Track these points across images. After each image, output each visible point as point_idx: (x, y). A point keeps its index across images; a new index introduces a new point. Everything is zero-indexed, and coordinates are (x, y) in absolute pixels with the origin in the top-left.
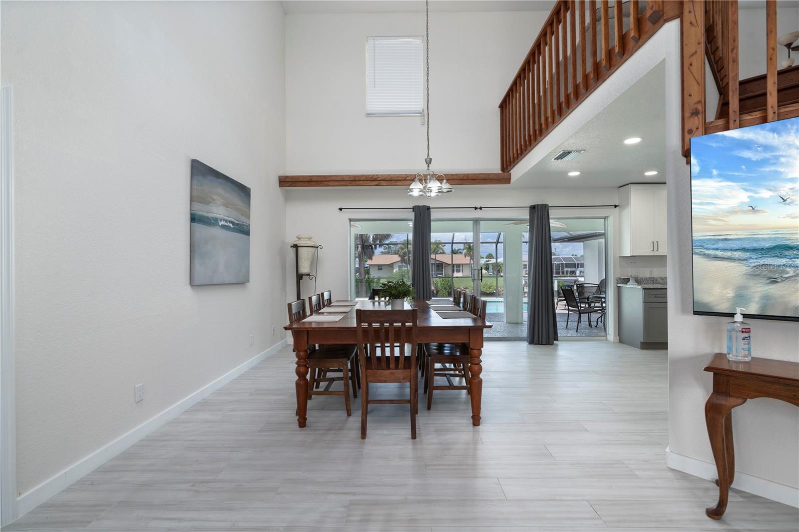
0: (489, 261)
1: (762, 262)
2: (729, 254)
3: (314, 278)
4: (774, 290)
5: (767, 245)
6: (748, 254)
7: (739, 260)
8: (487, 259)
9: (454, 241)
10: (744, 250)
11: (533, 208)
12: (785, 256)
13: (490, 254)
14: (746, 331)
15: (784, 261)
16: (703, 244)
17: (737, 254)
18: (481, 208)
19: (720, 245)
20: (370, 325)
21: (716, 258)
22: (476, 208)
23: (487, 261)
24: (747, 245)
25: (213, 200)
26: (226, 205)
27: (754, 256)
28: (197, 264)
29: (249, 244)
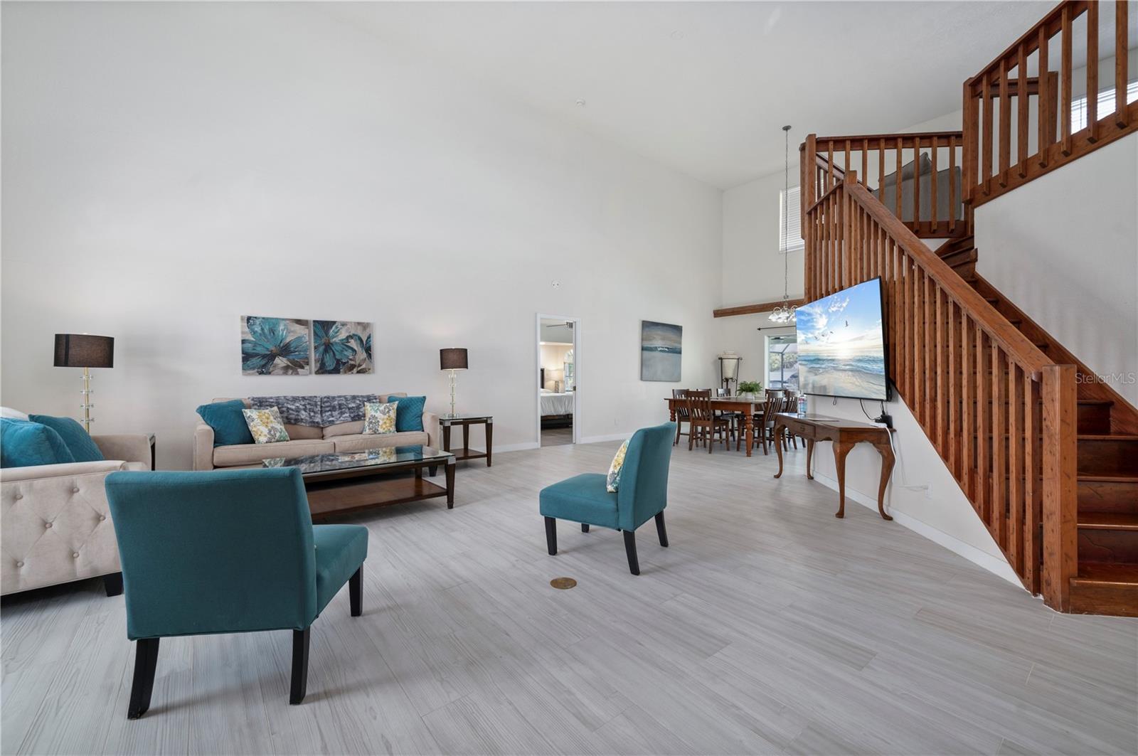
1: (812, 366)
3: (736, 381)
12: (818, 364)
15: (818, 366)
20: (704, 399)
25: (654, 338)
26: (663, 339)
28: (644, 371)
29: (681, 358)
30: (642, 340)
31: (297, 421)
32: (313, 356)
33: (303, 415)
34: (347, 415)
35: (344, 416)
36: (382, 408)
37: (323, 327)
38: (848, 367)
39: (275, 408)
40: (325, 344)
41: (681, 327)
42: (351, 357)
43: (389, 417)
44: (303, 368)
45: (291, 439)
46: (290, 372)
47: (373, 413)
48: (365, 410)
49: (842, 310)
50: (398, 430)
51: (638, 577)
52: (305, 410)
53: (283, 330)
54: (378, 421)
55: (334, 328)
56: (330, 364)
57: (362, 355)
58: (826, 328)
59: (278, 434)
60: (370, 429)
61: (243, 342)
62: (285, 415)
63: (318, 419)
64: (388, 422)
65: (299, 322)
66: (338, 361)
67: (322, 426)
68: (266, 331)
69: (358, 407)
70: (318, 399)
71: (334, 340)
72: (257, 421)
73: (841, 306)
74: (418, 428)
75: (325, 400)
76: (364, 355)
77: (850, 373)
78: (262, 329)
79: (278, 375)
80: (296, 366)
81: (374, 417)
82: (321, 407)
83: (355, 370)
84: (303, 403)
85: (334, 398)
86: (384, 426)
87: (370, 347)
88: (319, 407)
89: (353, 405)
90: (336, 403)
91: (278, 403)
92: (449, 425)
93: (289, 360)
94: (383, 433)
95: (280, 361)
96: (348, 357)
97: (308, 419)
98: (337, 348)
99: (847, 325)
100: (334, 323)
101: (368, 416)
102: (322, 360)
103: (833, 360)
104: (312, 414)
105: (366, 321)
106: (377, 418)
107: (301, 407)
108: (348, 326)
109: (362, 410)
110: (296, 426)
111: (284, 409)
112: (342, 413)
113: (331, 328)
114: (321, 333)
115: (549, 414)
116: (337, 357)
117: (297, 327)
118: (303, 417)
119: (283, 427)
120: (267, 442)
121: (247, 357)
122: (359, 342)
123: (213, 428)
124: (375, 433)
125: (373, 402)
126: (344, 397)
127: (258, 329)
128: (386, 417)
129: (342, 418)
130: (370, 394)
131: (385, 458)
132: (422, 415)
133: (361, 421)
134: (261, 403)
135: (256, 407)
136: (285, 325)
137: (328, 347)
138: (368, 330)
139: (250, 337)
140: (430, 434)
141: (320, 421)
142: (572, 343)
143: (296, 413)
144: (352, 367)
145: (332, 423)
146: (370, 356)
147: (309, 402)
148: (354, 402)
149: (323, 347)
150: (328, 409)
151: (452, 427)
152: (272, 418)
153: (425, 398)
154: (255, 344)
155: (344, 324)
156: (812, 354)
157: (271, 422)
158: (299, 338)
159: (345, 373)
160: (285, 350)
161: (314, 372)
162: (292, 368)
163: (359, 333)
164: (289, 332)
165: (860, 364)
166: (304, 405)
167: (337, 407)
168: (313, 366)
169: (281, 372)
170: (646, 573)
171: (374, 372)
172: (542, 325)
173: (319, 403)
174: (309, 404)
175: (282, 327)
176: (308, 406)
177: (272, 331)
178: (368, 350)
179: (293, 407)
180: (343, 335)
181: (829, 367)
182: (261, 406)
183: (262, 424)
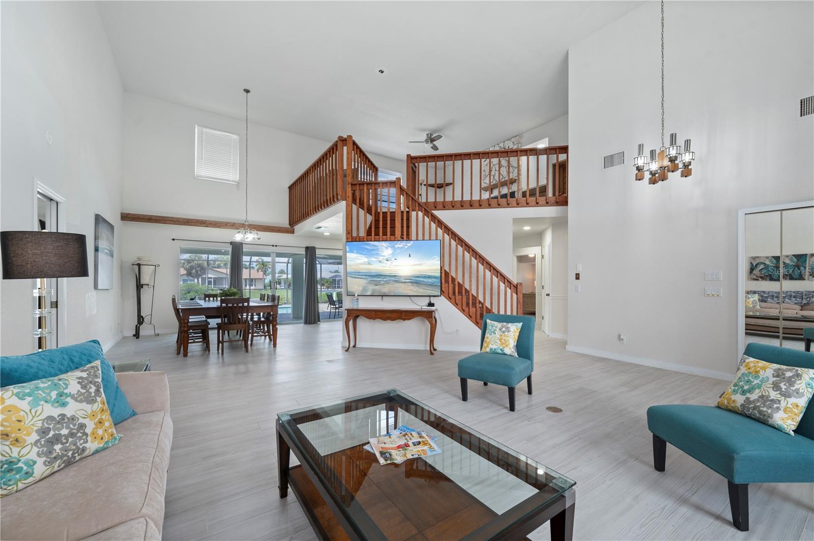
0: (281, 276)
2: (360, 277)
3: (152, 288)
4: (377, 287)
5: (374, 274)
6: (367, 277)
7: (364, 278)
8: (280, 275)
9: (252, 260)
10: (366, 276)
11: (307, 248)
13: (282, 270)
14: (358, 299)
15: (380, 279)
16: (350, 273)
17: (363, 277)
18: (276, 246)
19: (357, 274)
21: (355, 278)
22: (273, 246)
23: (279, 277)
24: (367, 274)
25: (103, 237)
26: (107, 239)
27: (369, 277)
29: (113, 262)
30: (95, 238)
38: (408, 281)
41: (114, 227)
49: (406, 247)
58: (391, 256)
73: (406, 245)
77: (410, 284)
99: (410, 256)
103: (396, 276)
156: (374, 271)
165: (418, 279)
181: (390, 280)
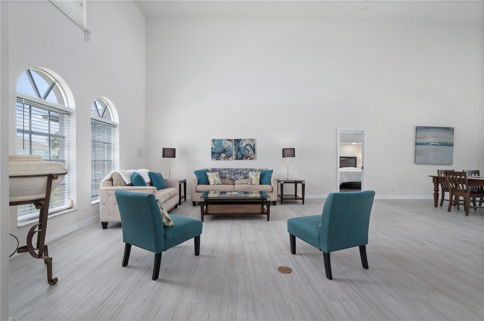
25: (427, 137)
26: (435, 137)
28: (417, 158)
29: (453, 149)
30: (416, 138)
31: (225, 178)
32: (234, 153)
33: (227, 175)
34: (243, 176)
35: (241, 176)
36: (254, 174)
37: (238, 141)
39: (218, 173)
40: (238, 148)
41: (454, 128)
42: (247, 153)
43: (257, 178)
44: (230, 157)
45: (222, 184)
46: (226, 159)
47: (251, 176)
48: (249, 175)
50: (260, 184)
51: (330, 281)
52: (228, 174)
53: (224, 144)
54: (253, 180)
55: (241, 141)
56: (240, 156)
57: (251, 152)
59: (217, 182)
60: (250, 182)
61: (212, 148)
62: (221, 175)
63: (232, 177)
64: (256, 180)
65: (229, 140)
66: (243, 155)
67: (234, 180)
68: (219, 144)
69: (247, 173)
70: (233, 170)
71: (241, 146)
72: (210, 177)
74: (269, 183)
75: (236, 170)
76: (252, 152)
78: (217, 144)
79: (222, 160)
80: (228, 157)
81: (251, 178)
82: (234, 173)
83: (249, 158)
84: (228, 171)
85: (239, 169)
86: (255, 182)
87: (255, 149)
88: (233, 173)
89: (245, 172)
90: (239, 171)
91: (219, 171)
92: (283, 183)
93: (226, 155)
94: (254, 185)
95: (223, 155)
96: (246, 153)
97: (229, 177)
98: (242, 150)
100: (241, 139)
101: (250, 177)
102: (237, 154)
104: (231, 175)
105: (253, 138)
106: (252, 178)
107: (227, 172)
108: (246, 141)
109: (248, 174)
110: (225, 180)
111: (221, 173)
112: (241, 175)
113: (240, 142)
114: (237, 144)
115: (354, 181)
116: (242, 153)
117: (229, 142)
118: (227, 176)
119: (219, 180)
120: (213, 185)
121: (213, 154)
122: (250, 147)
123: (198, 178)
124: (252, 184)
125: (253, 172)
126: (243, 169)
127: (216, 144)
128: (255, 178)
129: (240, 178)
130: (252, 168)
131: (255, 195)
132: (271, 178)
133: (247, 179)
134: (214, 170)
135: (212, 172)
136: (225, 142)
137: (239, 149)
138: (254, 142)
139: (214, 147)
140: (273, 187)
141: (233, 178)
142: (361, 142)
143: (225, 175)
144: (248, 157)
145: (237, 179)
146: (254, 152)
147: (230, 170)
148: (246, 171)
149: (237, 149)
150: (236, 174)
151: (284, 184)
152: (215, 176)
153: (273, 170)
154: (215, 149)
155: (245, 140)
157: (215, 177)
158: (229, 146)
159: (245, 159)
160: (224, 151)
161: (234, 159)
162: (227, 158)
163: (250, 143)
164: (226, 144)
166: (228, 172)
167: (239, 173)
168: (234, 157)
169: (223, 159)
170: (336, 280)
171: (256, 159)
172: (340, 134)
173: (233, 171)
174: (230, 171)
175: (223, 142)
176: (229, 172)
177: (220, 144)
178: (254, 150)
179: (224, 172)
180: (244, 144)
182: (214, 171)
183: (213, 178)
